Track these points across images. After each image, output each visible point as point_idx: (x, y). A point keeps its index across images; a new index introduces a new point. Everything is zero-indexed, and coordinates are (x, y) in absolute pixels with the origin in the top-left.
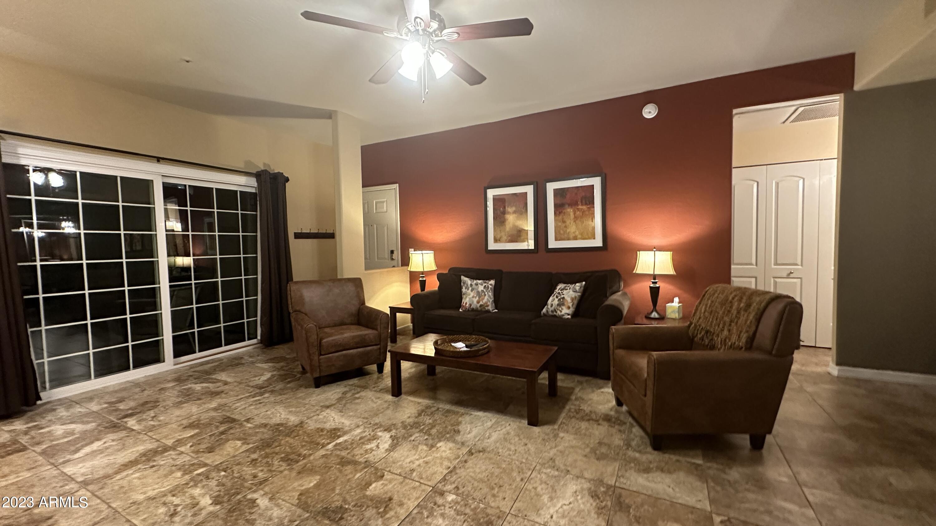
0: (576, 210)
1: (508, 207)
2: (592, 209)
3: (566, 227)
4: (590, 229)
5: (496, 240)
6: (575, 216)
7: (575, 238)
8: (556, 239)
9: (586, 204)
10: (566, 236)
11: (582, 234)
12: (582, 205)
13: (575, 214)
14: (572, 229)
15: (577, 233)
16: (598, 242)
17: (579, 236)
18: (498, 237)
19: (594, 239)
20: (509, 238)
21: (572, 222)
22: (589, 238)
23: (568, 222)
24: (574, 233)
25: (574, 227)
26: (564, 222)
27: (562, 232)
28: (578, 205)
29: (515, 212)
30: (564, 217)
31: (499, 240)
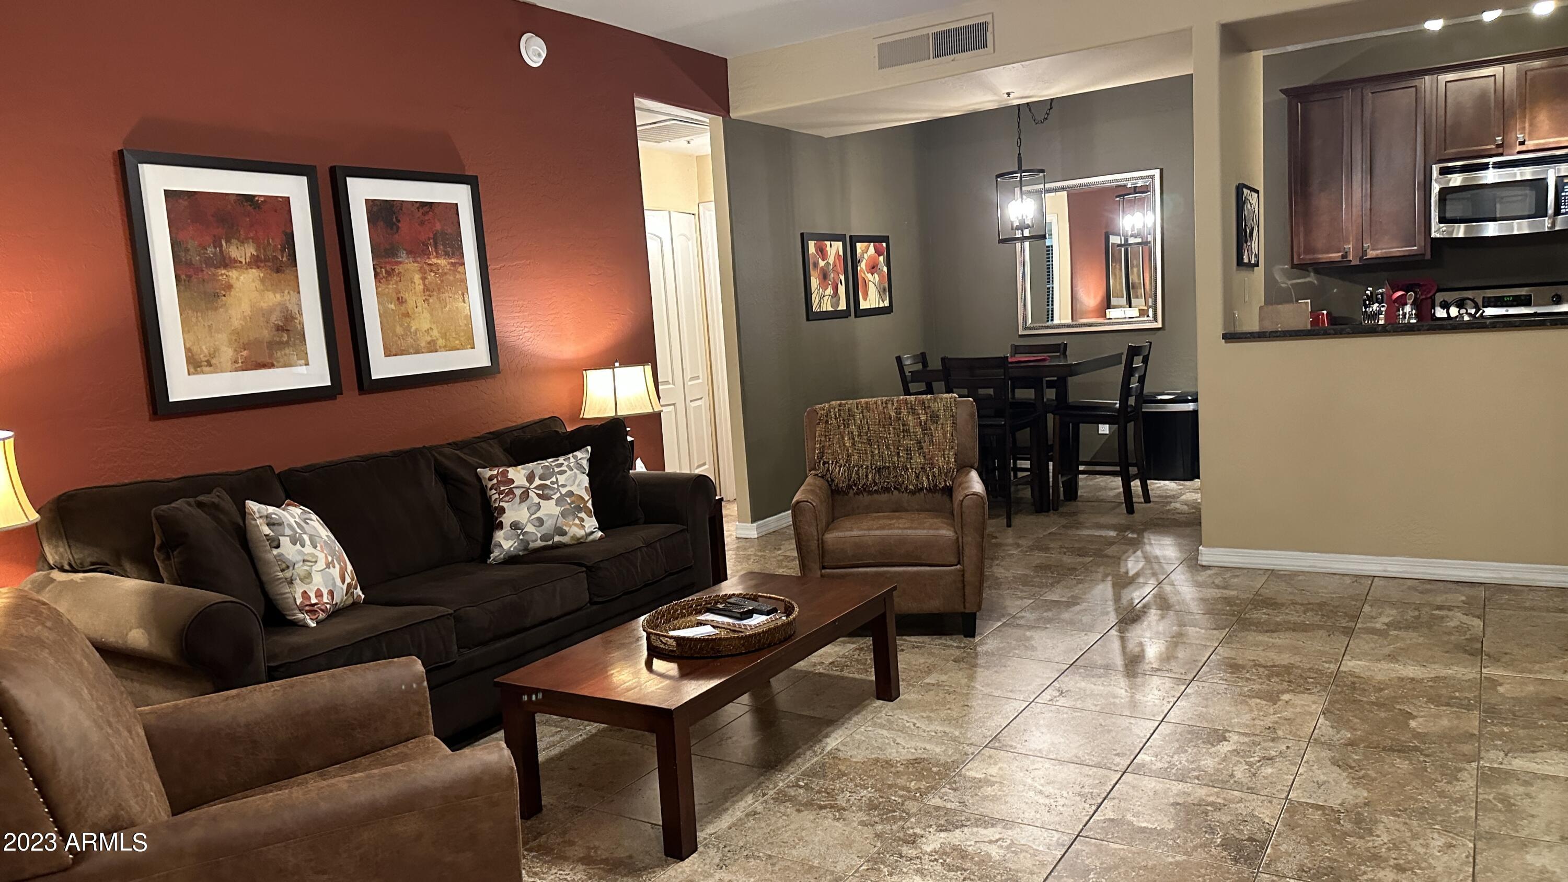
0: (427, 268)
1: (228, 241)
2: (460, 269)
3: (407, 315)
4: (462, 322)
5: (195, 364)
6: (425, 285)
7: (432, 348)
8: (388, 353)
9: (447, 254)
10: (410, 341)
11: (444, 336)
12: (437, 257)
13: (424, 279)
14: (423, 321)
15: (435, 333)
16: (479, 357)
17: (441, 342)
18: (203, 350)
19: (473, 348)
20: (245, 353)
21: (420, 302)
22: (462, 347)
23: (411, 303)
24: (427, 331)
25: (426, 315)
26: (401, 301)
27: (399, 330)
28: (428, 255)
29: (256, 262)
30: (400, 285)
31: (209, 364)
